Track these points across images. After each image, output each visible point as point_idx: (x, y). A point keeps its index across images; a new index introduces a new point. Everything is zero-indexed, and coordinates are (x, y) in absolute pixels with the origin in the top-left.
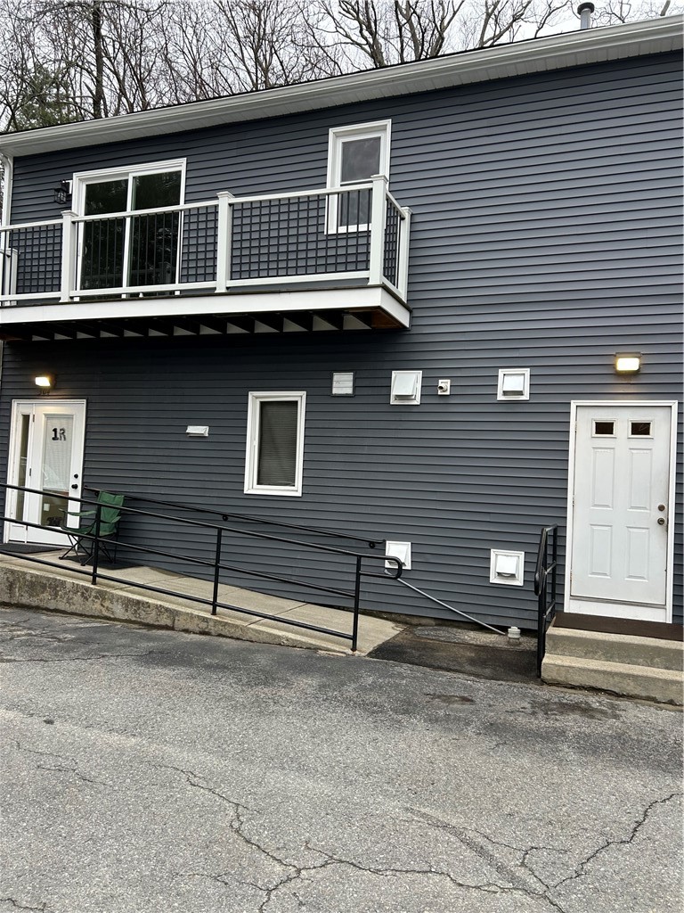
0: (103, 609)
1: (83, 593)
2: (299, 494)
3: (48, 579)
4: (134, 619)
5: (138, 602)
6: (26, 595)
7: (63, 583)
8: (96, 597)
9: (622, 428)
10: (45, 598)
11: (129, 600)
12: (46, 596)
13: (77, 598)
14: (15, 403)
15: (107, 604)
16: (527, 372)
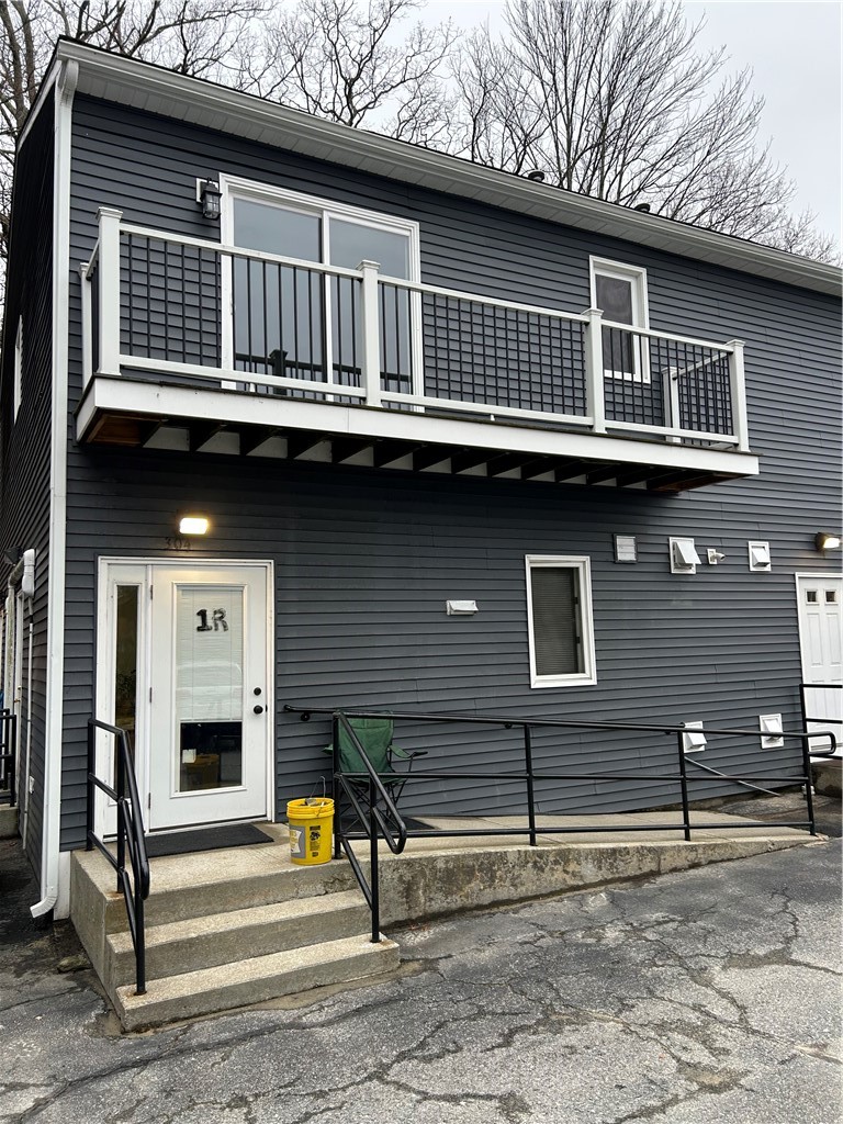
0: (567, 877)
1: (535, 863)
2: (594, 682)
3: (476, 857)
4: (611, 876)
5: (614, 851)
6: (440, 895)
7: (503, 857)
8: (556, 862)
9: (821, 597)
10: (477, 890)
11: (602, 852)
12: (475, 885)
13: (528, 873)
14: (103, 564)
15: (572, 867)
16: (766, 544)
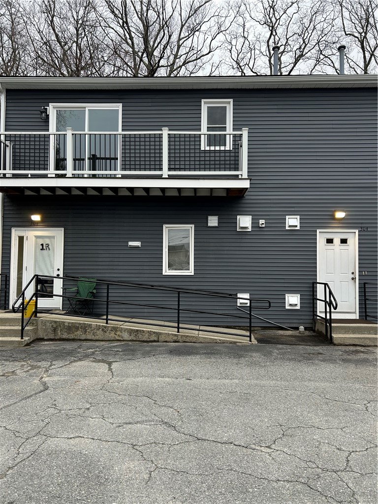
0: (116, 336)
1: (103, 329)
2: (193, 274)
3: (80, 324)
4: (135, 339)
5: (137, 330)
6: (65, 333)
7: (90, 326)
8: (112, 330)
9: (337, 241)
10: (79, 334)
11: (132, 330)
12: (79, 333)
13: (100, 332)
14: (13, 230)
15: (118, 333)
16: (298, 217)
